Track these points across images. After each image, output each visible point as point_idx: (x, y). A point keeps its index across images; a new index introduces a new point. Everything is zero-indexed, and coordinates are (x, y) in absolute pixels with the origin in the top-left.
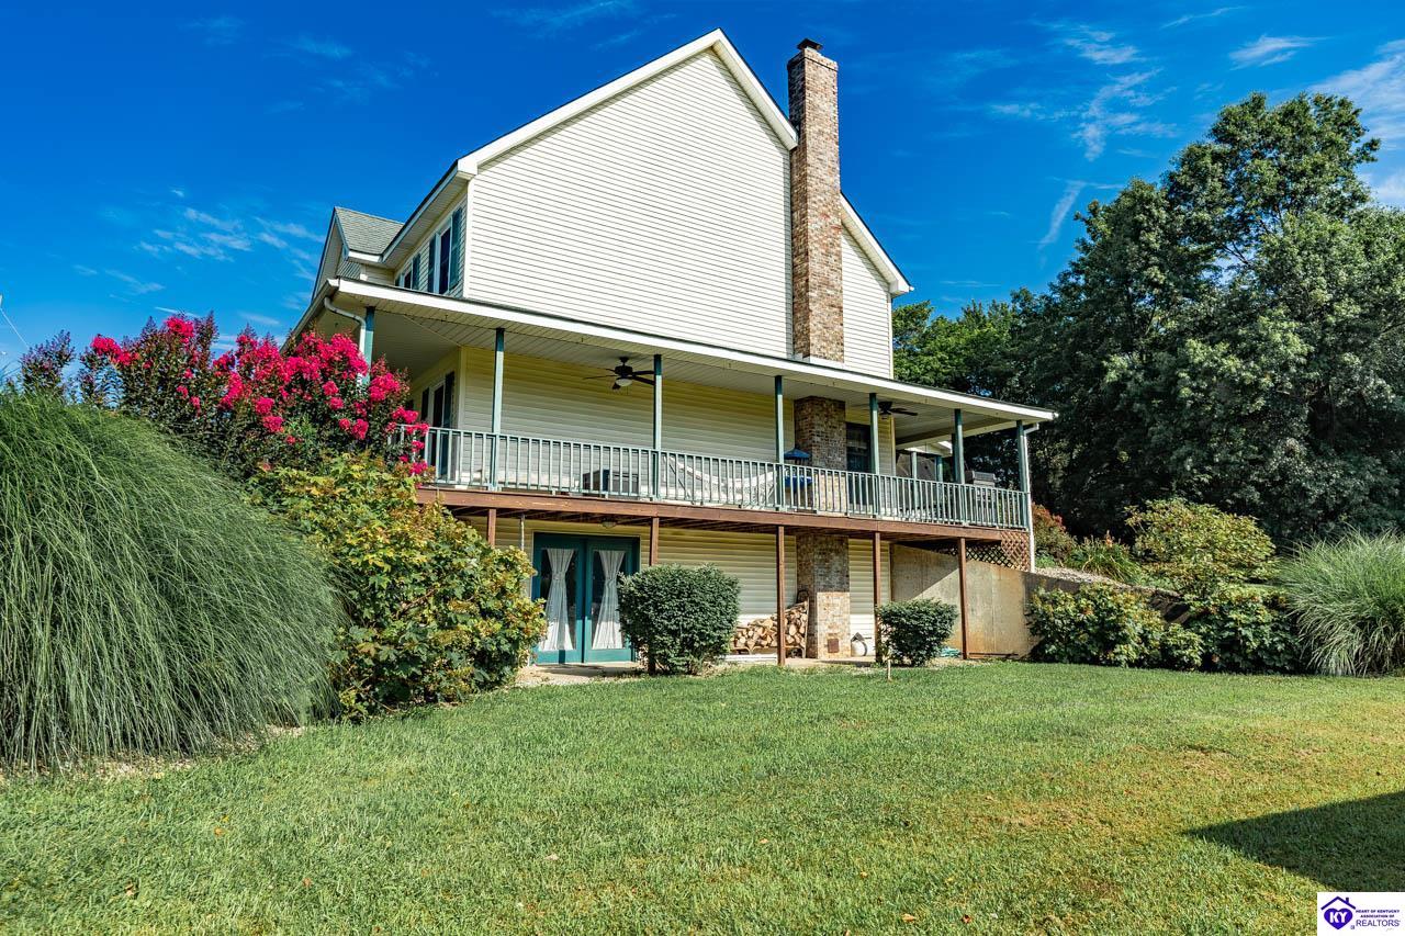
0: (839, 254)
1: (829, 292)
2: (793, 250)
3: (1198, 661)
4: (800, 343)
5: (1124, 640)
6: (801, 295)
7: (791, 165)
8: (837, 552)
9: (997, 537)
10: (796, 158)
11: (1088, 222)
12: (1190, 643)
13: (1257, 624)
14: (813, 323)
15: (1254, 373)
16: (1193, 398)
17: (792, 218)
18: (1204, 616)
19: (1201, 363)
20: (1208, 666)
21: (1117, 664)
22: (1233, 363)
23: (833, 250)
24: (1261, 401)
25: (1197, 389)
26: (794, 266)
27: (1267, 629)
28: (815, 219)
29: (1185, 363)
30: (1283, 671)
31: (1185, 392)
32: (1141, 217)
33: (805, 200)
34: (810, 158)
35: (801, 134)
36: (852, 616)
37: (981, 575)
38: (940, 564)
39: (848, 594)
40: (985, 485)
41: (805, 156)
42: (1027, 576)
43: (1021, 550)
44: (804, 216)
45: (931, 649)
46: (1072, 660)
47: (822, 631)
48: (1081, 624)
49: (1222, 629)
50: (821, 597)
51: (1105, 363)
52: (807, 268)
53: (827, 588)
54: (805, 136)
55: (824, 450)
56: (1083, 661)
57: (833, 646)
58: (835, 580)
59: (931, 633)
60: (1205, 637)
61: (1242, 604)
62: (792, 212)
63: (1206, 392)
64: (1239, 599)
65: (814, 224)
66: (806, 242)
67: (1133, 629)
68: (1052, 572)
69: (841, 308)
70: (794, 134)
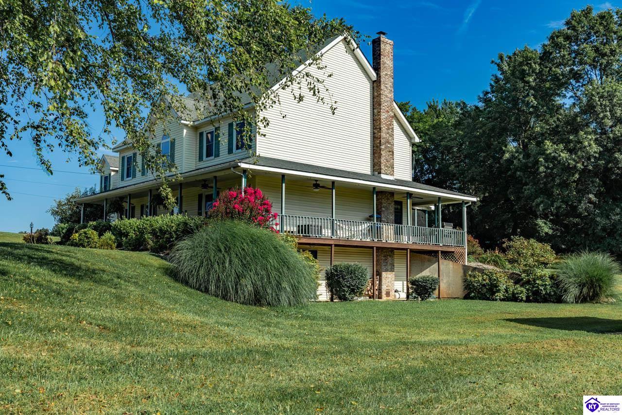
0: (393, 129)
1: (389, 145)
2: (374, 126)
3: (524, 299)
4: (376, 167)
5: (499, 291)
6: (377, 147)
7: (373, 88)
8: (390, 256)
9: (453, 250)
10: (376, 85)
11: (498, 65)
12: (522, 292)
13: (546, 285)
14: (383, 160)
15: (574, 160)
16: (545, 172)
17: (373, 112)
18: (528, 282)
19: (550, 154)
20: (528, 300)
21: (496, 300)
22: (564, 155)
23: (390, 127)
24: (577, 176)
25: (547, 168)
26: (374, 133)
27: (548, 287)
28: (384, 114)
29: (542, 152)
30: (553, 302)
31: (542, 169)
32: (526, 68)
33: (380, 105)
34: (382, 87)
35: (378, 75)
36: (395, 282)
37: (446, 266)
38: (429, 261)
39: (394, 273)
40: (449, 228)
41: (380, 86)
42: (464, 266)
43: (462, 255)
44: (380, 112)
45: (430, 294)
46: (480, 299)
47: (384, 288)
48: (484, 285)
49: (533, 287)
50: (384, 274)
51: (504, 148)
52: (380, 135)
53: (386, 271)
54: (380, 77)
55: (386, 213)
56: (483, 299)
57: (388, 294)
58: (389, 267)
59: (430, 288)
60: (528, 290)
61: (541, 278)
62: (373, 109)
63: (552, 169)
64: (541, 276)
65: (383, 116)
66: (380, 124)
67: (502, 287)
68: (474, 264)
69: (393, 152)
70: (375, 75)
